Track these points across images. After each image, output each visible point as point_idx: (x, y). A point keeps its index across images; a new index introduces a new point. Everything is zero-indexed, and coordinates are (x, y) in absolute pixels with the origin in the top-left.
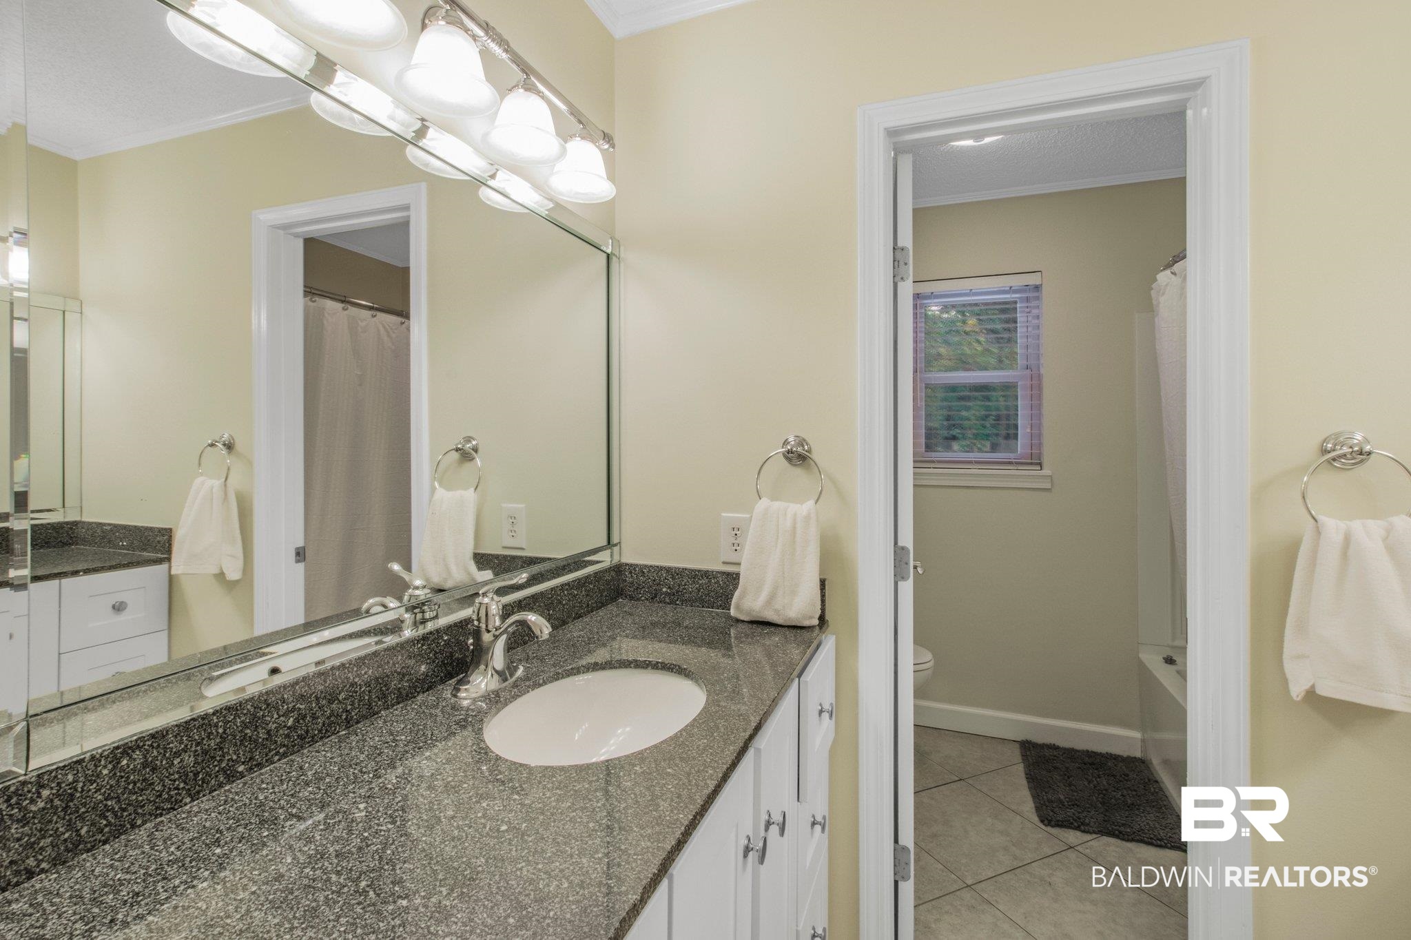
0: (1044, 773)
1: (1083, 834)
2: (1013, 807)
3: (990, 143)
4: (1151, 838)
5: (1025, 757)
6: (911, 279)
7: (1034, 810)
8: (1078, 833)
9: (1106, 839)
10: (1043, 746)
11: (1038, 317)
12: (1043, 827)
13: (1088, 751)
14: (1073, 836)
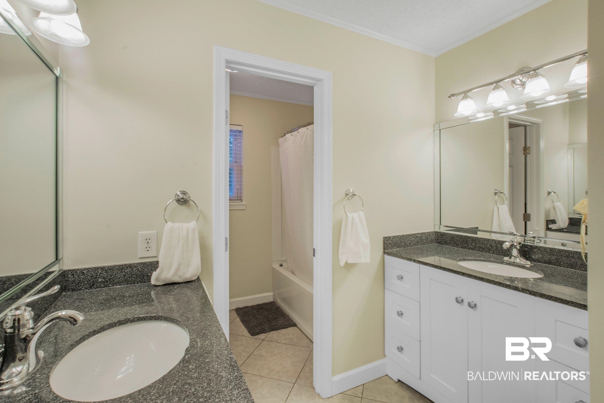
0: (247, 317)
1: (265, 334)
2: (241, 335)
3: (235, 72)
4: (284, 326)
5: (238, 314)
6: (229, 124)
7: (248, 333)
8: (264, 334)
9: (272, 332)
10: (243, 308)
11: (240, 143)
12: (252, 337)
13: (258, 305)
14: (262, 336)
